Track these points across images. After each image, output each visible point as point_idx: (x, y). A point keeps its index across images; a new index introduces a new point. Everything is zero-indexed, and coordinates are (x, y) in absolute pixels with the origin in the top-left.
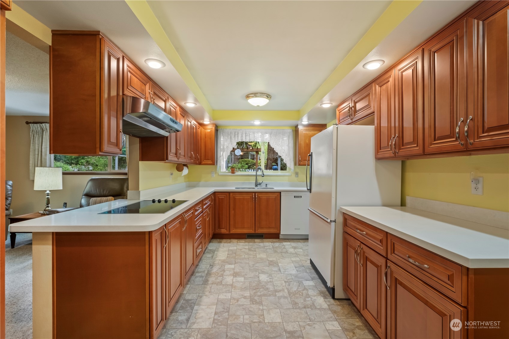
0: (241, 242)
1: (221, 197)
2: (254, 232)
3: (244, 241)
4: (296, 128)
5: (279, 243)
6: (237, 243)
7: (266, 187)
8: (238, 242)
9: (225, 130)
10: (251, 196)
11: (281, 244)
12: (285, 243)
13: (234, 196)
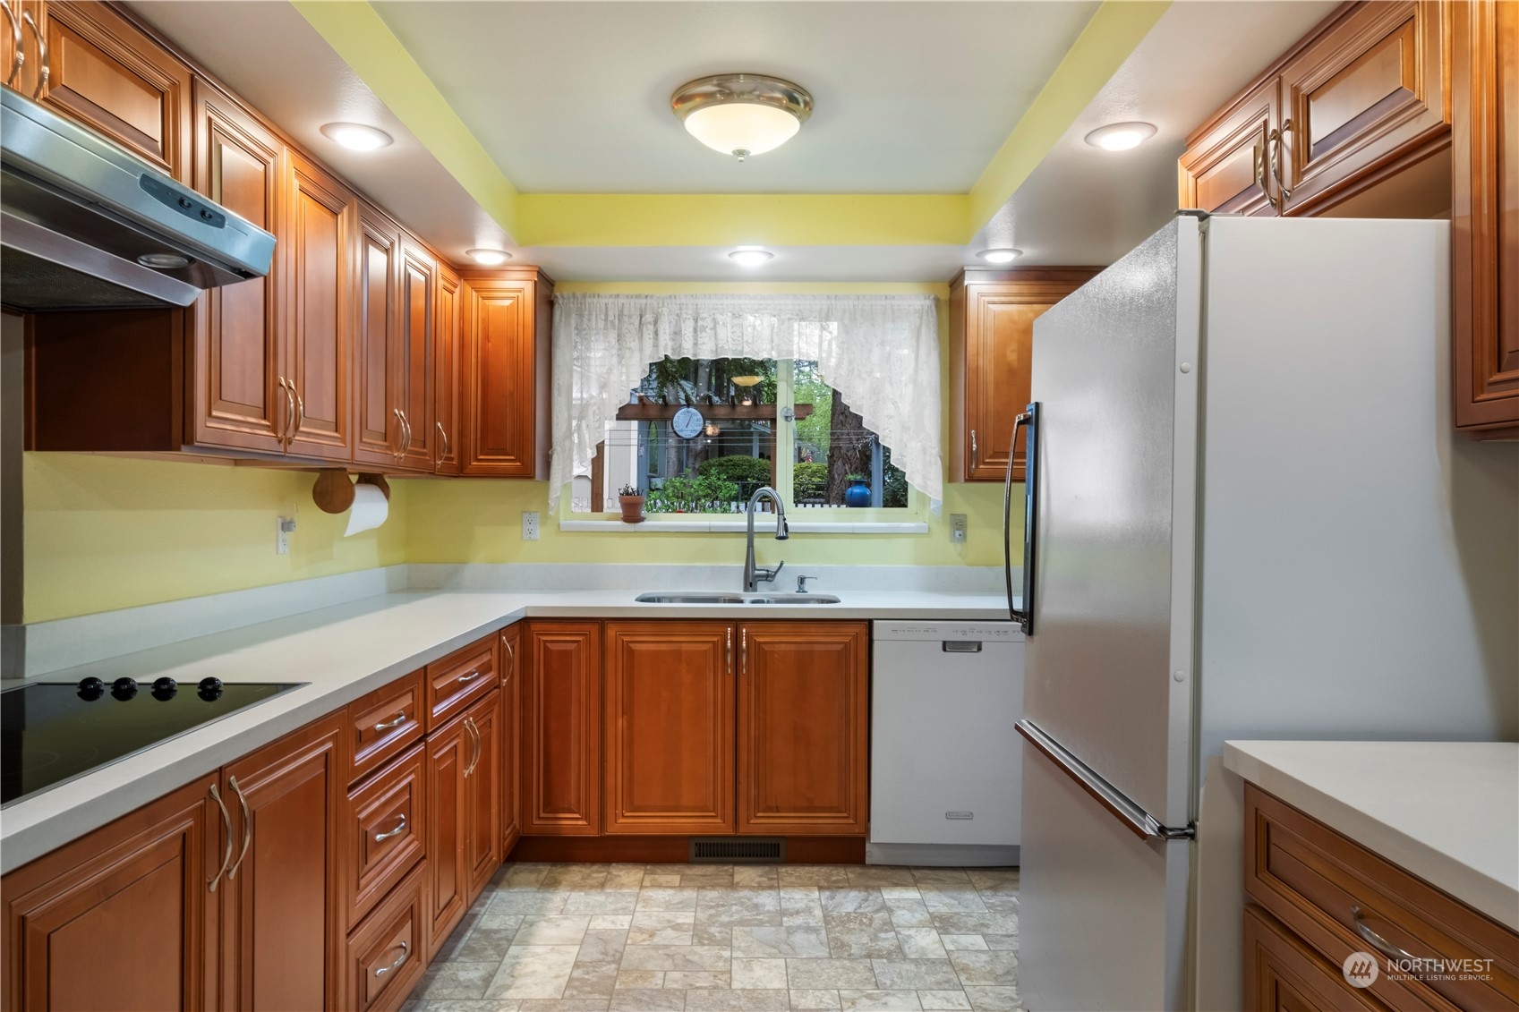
0: (660, 886)
1: (563, 642)
2: (730, 832)
3: (676, 879)
4: (951, 292)
5: (863, 894)
6: (642, 887)
7: (801, 590)
8: (647, 883)
9: (588, 300)
10: (715, 639)
11: (875, 894)
12: (892, 895)
13: (626, 639)
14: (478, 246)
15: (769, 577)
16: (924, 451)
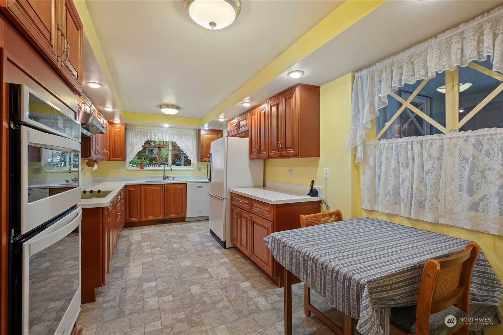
14: (115, 120)
15: (168, 178)
16: (194, 157)
